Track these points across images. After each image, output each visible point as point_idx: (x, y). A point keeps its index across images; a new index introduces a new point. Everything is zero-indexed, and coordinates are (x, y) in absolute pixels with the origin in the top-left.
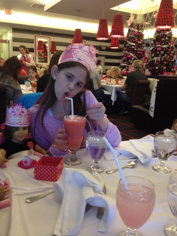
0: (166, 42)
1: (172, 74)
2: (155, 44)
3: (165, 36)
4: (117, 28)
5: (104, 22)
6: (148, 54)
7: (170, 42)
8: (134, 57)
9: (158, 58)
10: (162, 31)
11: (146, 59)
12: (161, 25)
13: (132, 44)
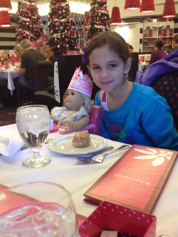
0: (64, 15)
1: (76, 53)
7: (68, 15)
9: (58, 35)
10: (58, 3)
11: (45, 37)
13: (25, 19)
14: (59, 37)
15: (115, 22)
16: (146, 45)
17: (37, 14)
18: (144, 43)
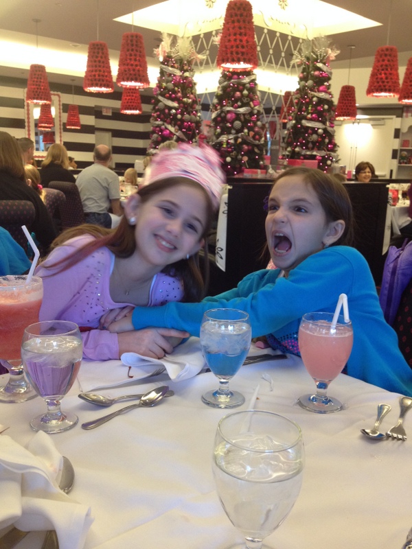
0: (245, 101)
1: (262, 173)
2: (222, 106)
3: (241, 87)
4: (132, 65)
5: (100, 50)
6: (207, 128)
7: (252, 100)
8: (177, 134)
9: (230, 137)
10: (235, 76)
11: (203, 138)
12: (230, 60)
13: (170, 103)
14: (232, 141)
15: (344, 116)
16: (406, 163)
17: (192, 94)
18: (402, 158)
